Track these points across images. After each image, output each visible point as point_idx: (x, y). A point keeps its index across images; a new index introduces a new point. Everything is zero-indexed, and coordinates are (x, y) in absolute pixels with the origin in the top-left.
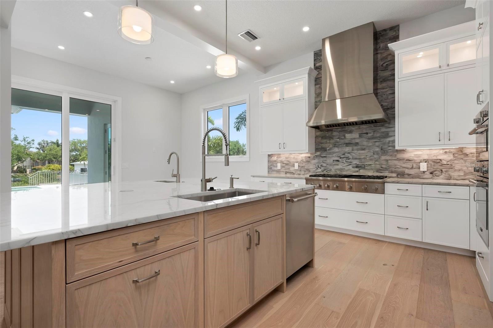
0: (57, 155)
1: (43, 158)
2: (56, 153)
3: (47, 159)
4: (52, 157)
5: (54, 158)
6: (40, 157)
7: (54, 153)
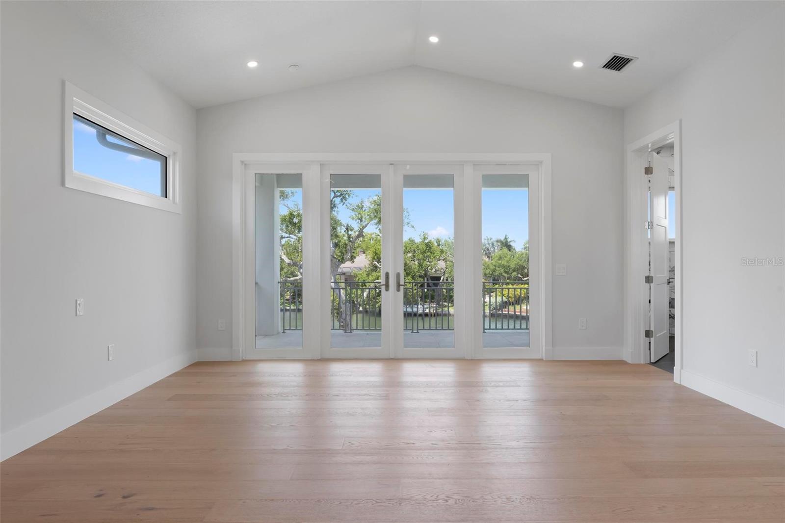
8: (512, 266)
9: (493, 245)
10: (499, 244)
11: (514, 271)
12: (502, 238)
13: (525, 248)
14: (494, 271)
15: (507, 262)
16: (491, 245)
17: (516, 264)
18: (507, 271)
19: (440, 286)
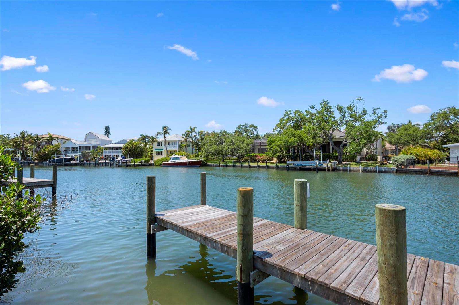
19: (341, 146)
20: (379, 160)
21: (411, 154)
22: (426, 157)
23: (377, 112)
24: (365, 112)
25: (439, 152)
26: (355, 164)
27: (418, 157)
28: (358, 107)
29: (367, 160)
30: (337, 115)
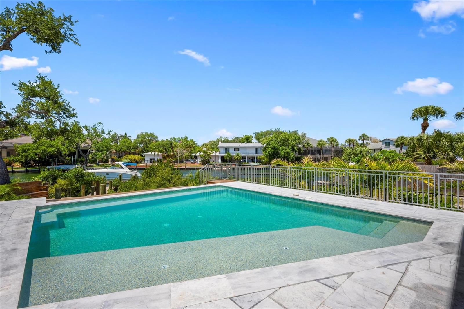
0: (130, 146)
1: (119, 149)
2: (129, 145)
3: (123, 150)
4: (126, 149)
5: (128, 149)
6: (117, 149)
7: (128, 145)
8: (132, 146)
9: (119, 137)
10: (122, 137)
11: (133, 148)
12: (124, 135)
13: (138, 138)
14: (121, 148)
15: (129, 144)
16: (118, 138)
17: (133, 145)
18: (128, 148)
19: (87, 154)
20: (110, 162)
21: (128, 159)
22: (135, 160)
23: (111, 133)
24: (103, 132)
25: (141, 157)
26: (97, 166)
27: (132, 161)
28: (99, 128)
29: (103, 162)
30: (85, 132)
